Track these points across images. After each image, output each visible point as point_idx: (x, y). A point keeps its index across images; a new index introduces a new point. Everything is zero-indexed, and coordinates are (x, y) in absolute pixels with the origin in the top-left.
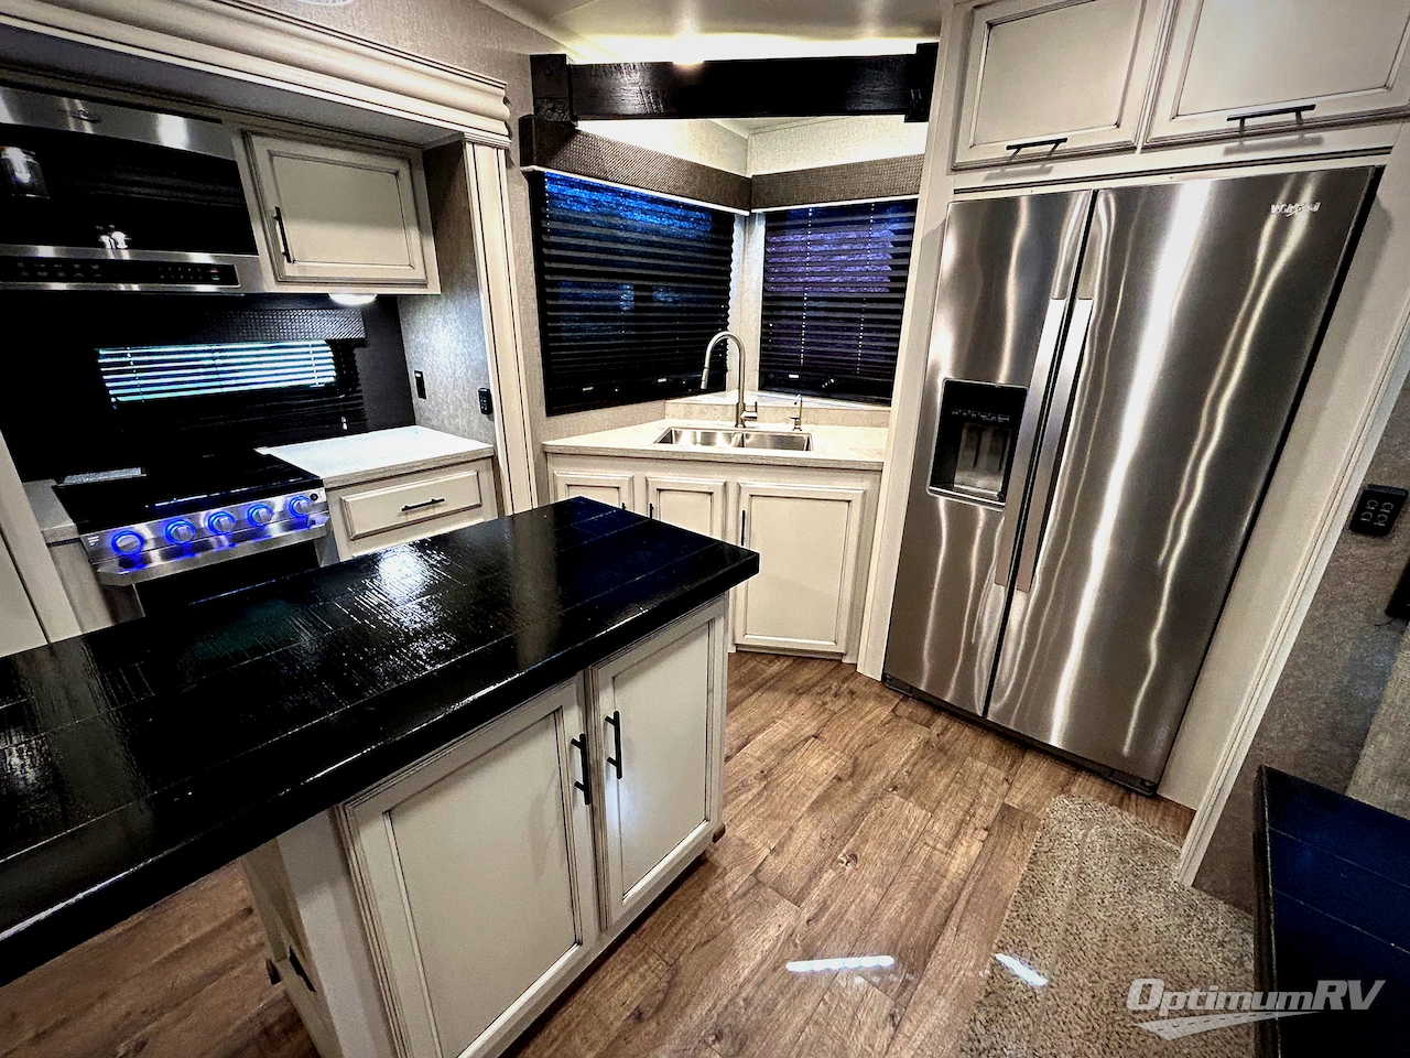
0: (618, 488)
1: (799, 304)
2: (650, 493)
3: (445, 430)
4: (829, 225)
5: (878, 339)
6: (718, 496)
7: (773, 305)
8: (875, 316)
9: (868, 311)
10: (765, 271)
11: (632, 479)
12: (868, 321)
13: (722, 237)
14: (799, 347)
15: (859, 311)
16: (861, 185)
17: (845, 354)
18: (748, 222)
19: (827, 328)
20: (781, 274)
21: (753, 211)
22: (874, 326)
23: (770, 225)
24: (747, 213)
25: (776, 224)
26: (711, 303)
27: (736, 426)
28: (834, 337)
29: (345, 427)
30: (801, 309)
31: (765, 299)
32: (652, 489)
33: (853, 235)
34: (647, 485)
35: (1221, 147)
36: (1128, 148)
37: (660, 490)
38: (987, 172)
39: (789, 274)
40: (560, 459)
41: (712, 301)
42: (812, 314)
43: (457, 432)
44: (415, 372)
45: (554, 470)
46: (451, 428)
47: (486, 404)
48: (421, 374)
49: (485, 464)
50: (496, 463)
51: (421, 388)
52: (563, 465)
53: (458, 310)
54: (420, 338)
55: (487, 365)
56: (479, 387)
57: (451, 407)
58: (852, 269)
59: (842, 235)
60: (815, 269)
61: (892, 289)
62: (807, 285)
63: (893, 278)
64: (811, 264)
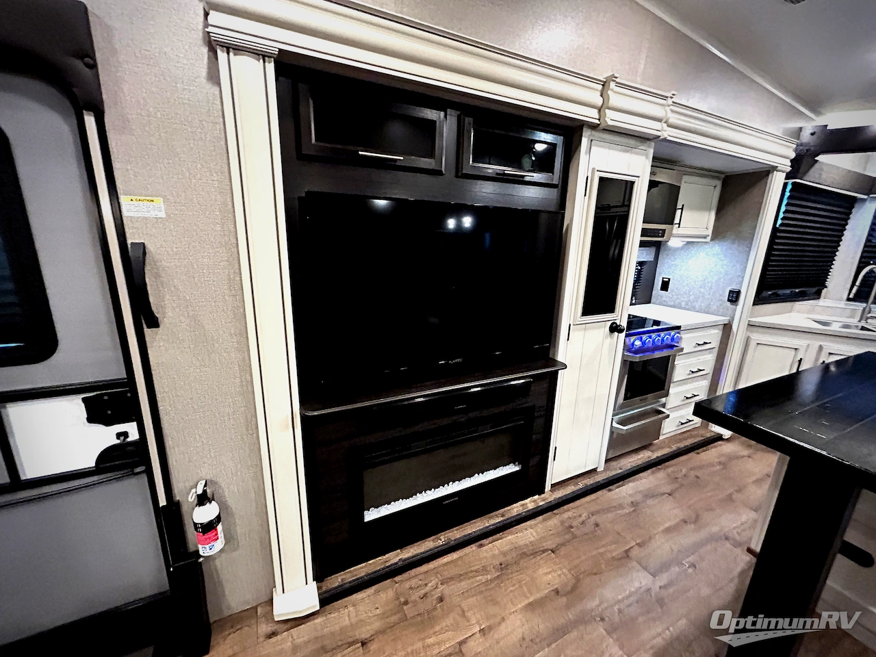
0: (796, 349)
10: (872, 230)
11: (809, 345)
13: (846, 210)
21: (871, 195)
29: (634, 302)
31: (866, 246)
32: (825, 352)
34: (820, 349)
37: (830, 354)
40: (755, 329)
43: (693, 309)
44: (663, 278)
45: (749, 334)
46: (687, 307)
47: (734, 297)
48: (669, 279)
49: (722, 327)
50: (727, 328)
51: (665, 286)
52: (756, 332)
53: (724, 250)
54: (676, 262)
55: (743, 277)
56: (730, 288)
57: (692, 297)
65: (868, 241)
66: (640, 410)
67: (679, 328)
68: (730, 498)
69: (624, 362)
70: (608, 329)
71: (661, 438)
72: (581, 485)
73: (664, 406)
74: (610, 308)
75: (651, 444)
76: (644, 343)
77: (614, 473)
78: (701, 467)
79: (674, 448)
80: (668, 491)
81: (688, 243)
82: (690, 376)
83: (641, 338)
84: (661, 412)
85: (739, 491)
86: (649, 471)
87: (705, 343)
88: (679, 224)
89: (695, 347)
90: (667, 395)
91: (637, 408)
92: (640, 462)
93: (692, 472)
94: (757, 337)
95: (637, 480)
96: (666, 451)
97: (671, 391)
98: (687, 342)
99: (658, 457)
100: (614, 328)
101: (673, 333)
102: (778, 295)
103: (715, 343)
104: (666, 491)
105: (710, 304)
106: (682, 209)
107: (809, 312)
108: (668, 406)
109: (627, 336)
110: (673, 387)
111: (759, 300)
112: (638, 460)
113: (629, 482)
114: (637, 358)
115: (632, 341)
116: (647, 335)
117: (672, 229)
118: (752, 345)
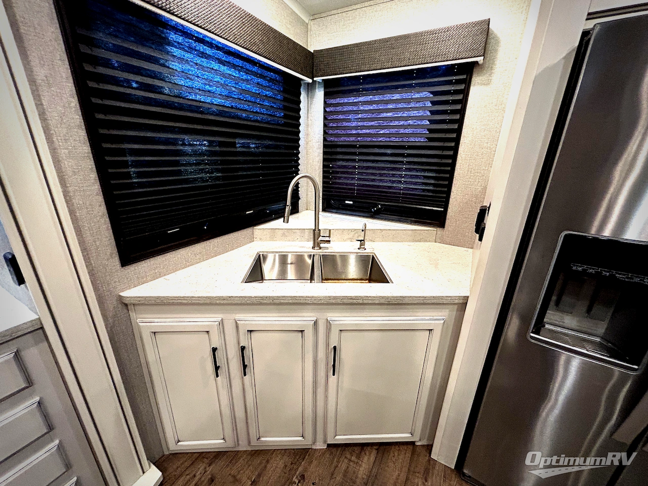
0: (208, 332)
1: (353, 150)
2: (241, 334)
4: (378, 89)
5: (417, 177)
6: (309, 333)
7: (331, 151)
8: (416, 160)
9: (409, 155)
10: (325, 125)
11: (221, 323)
12: (409, 163)
14: (353, 182)
15: (402, 155)
16: (407, 55)
17: (390, 187)
18: (311, 87)
20: (337, 128)
21: (315, 79)
22: (415, 167)
23: (328, 90)
24: (310, 81)
25: (333, 89)
26: (285, 149)
27: (313, 248)
28: (381, 175)
30: (354, 154)
31: (325, 146)
32: (242, 331)
33: (398, 96)
34: (237, 327)
37: (251, 331)
39: (345, 128)
40: (141, 307)
41: (287, 148)
42: (363, 157)
58: (396, 123)
59: (388, 97)
60: (365, 124)
61: (430, 139)
62: (358, 135)
63: (431, 131)
64: (362, 120)
65: (325, 140)
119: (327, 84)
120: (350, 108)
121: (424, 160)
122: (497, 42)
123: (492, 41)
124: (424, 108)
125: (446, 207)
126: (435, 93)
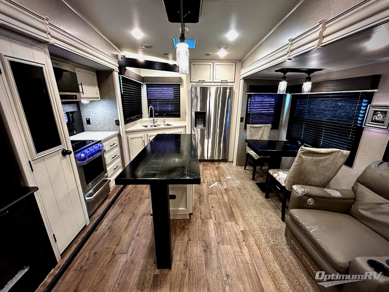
0: (142, 137)
3: (99, 131)
4: (161, 87)
5: (176, 106)
7: (150, 101)
10: (147, 94)
13: (139, 88)
14: (157, 108)
15: (169, 102)
18: (143, 85)
19: (163, 105)
20: (151, 95)
24: (143, 83)
25: (148, 86)
29: (75, 133)
30: (157, 101)
31: (148, 100)
33: (166, 89)
35: (220, 83)
36: (211, 82)
37: (150, 136)
38: (195, 83)
39: (153, 95)
42: (159, 102)
43: (104, 130)
44: (86, 118)
45: (127, 136)
46: (102, 130)
47: (117, 123)
48: (89, 119)
49: (117, 136)
50: (119, 135)
51: (88, 122)
52: (129, 134)
53: (107, 103)
54: (89, 110)
55: (118, 114)
56: (115, 120)
57: (102, 125)
58: (166, 94)
59: (163, 89)
60: (159, 94)
61: (174, 98)
62: (157, 97)
63: (174, 96)
64: (158, 93)
65: (148, 98)
66: (96, 185)
67: (100, 141)
68: (141, 199)
69: (79, 167)
70: (61, 154)
71: (111, 190)
72: (80, 240)
73: (107, 177)
74: (58, 142)
75: (108, 196)
76: (86, 154)
77: (95, 221)
78: (129, 193)
79: (117, 191)
80: (121, 212)
81: (91, 101)
82: (113, 160)
83: (84, 152)
84: (107, 180)
85: (142, 194)
86: (111, 208)
87: (114, 144)
88: (83, 92)
89: (110, 147)
90: (106, 172)
91: (95, 185)
92: (106, 207)
93: (127, 197)
94: (130, 136)
95: (107, 216)
96: (115, 195)
97: (108, 169)
98: (106, 146)
99: (112, 200)
100: (65, 153)
101: (99, 144)
102: (131, 119)
103: (117, 143)
104: (120, 213)
105: (110, 127)
106: (81, 84)
107: (142, 123)
108: (109, 176)
109: (75, 154)
110: (108, 167)
111: (126, 122)
112: (105, 206)
113: (104, 219)
114: (85, 162)
115: (79, 155)
116: (87, 149)
117: (80, 95)
118: (130, 139)
119: (147, 84)
120: (154, 90)
121: (175, 103)
122: (183, 80)
123: (182, 80)
124: (172, 92)
125: (180, 112)
126: (174, 89)
